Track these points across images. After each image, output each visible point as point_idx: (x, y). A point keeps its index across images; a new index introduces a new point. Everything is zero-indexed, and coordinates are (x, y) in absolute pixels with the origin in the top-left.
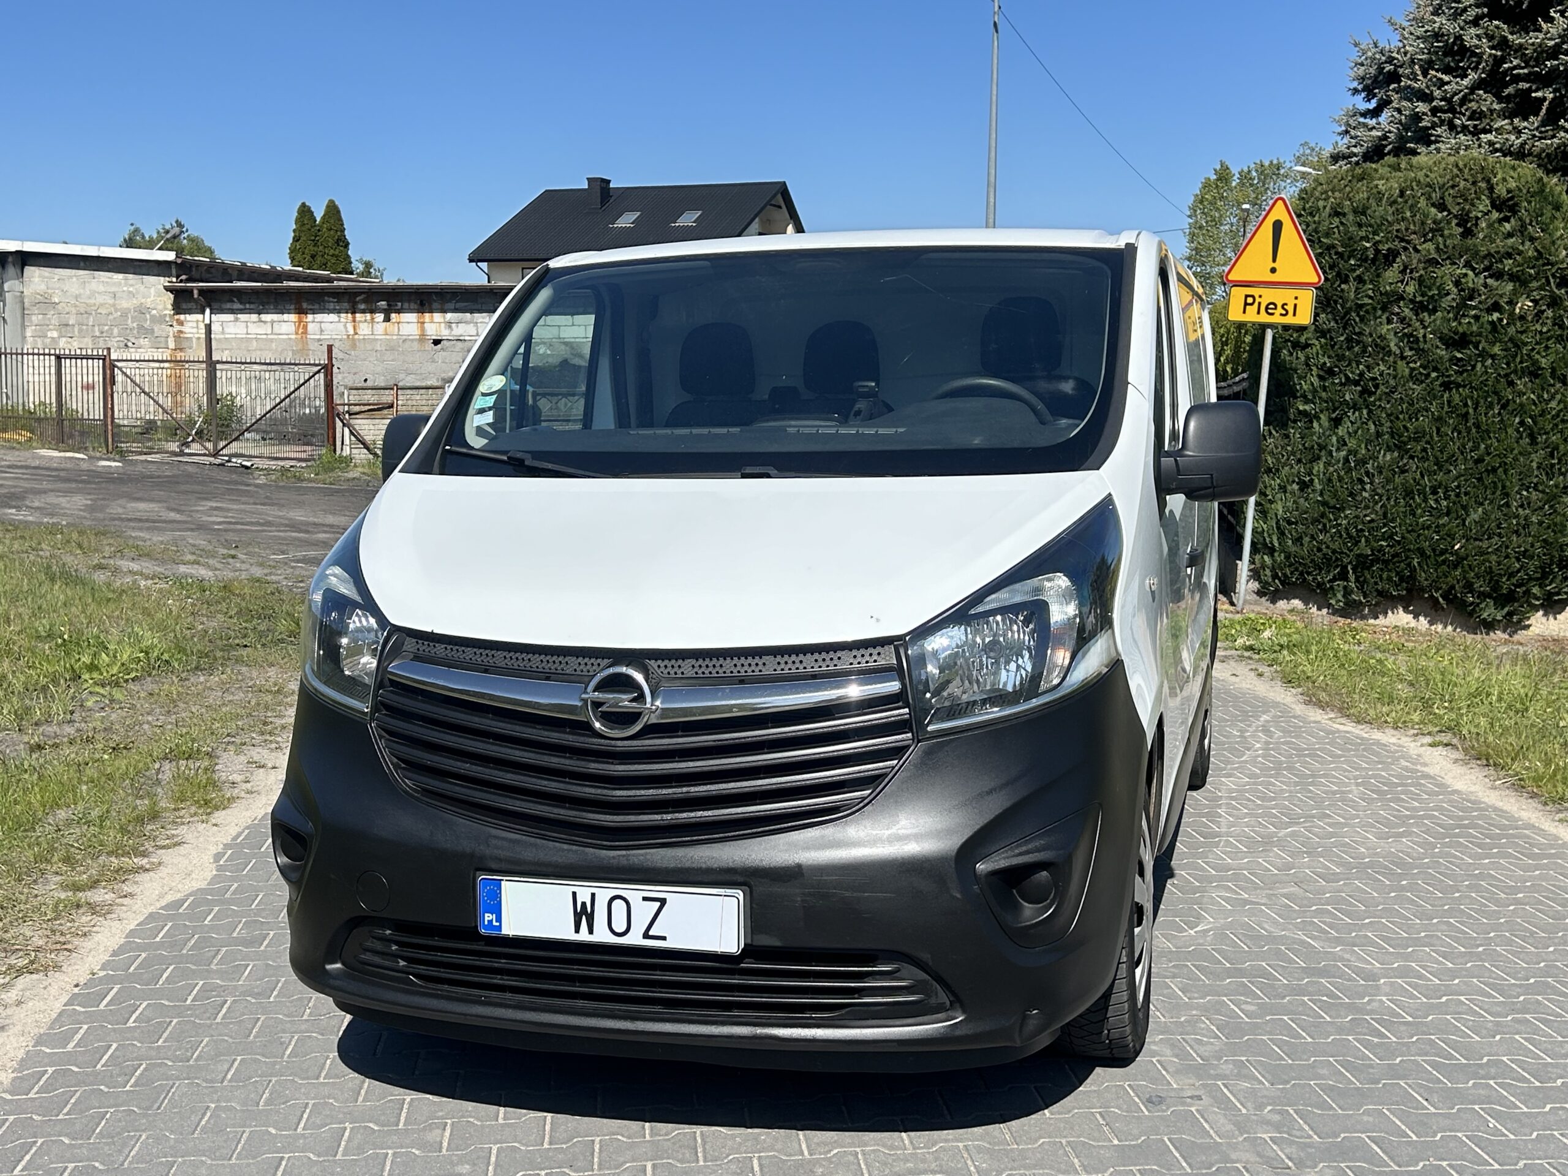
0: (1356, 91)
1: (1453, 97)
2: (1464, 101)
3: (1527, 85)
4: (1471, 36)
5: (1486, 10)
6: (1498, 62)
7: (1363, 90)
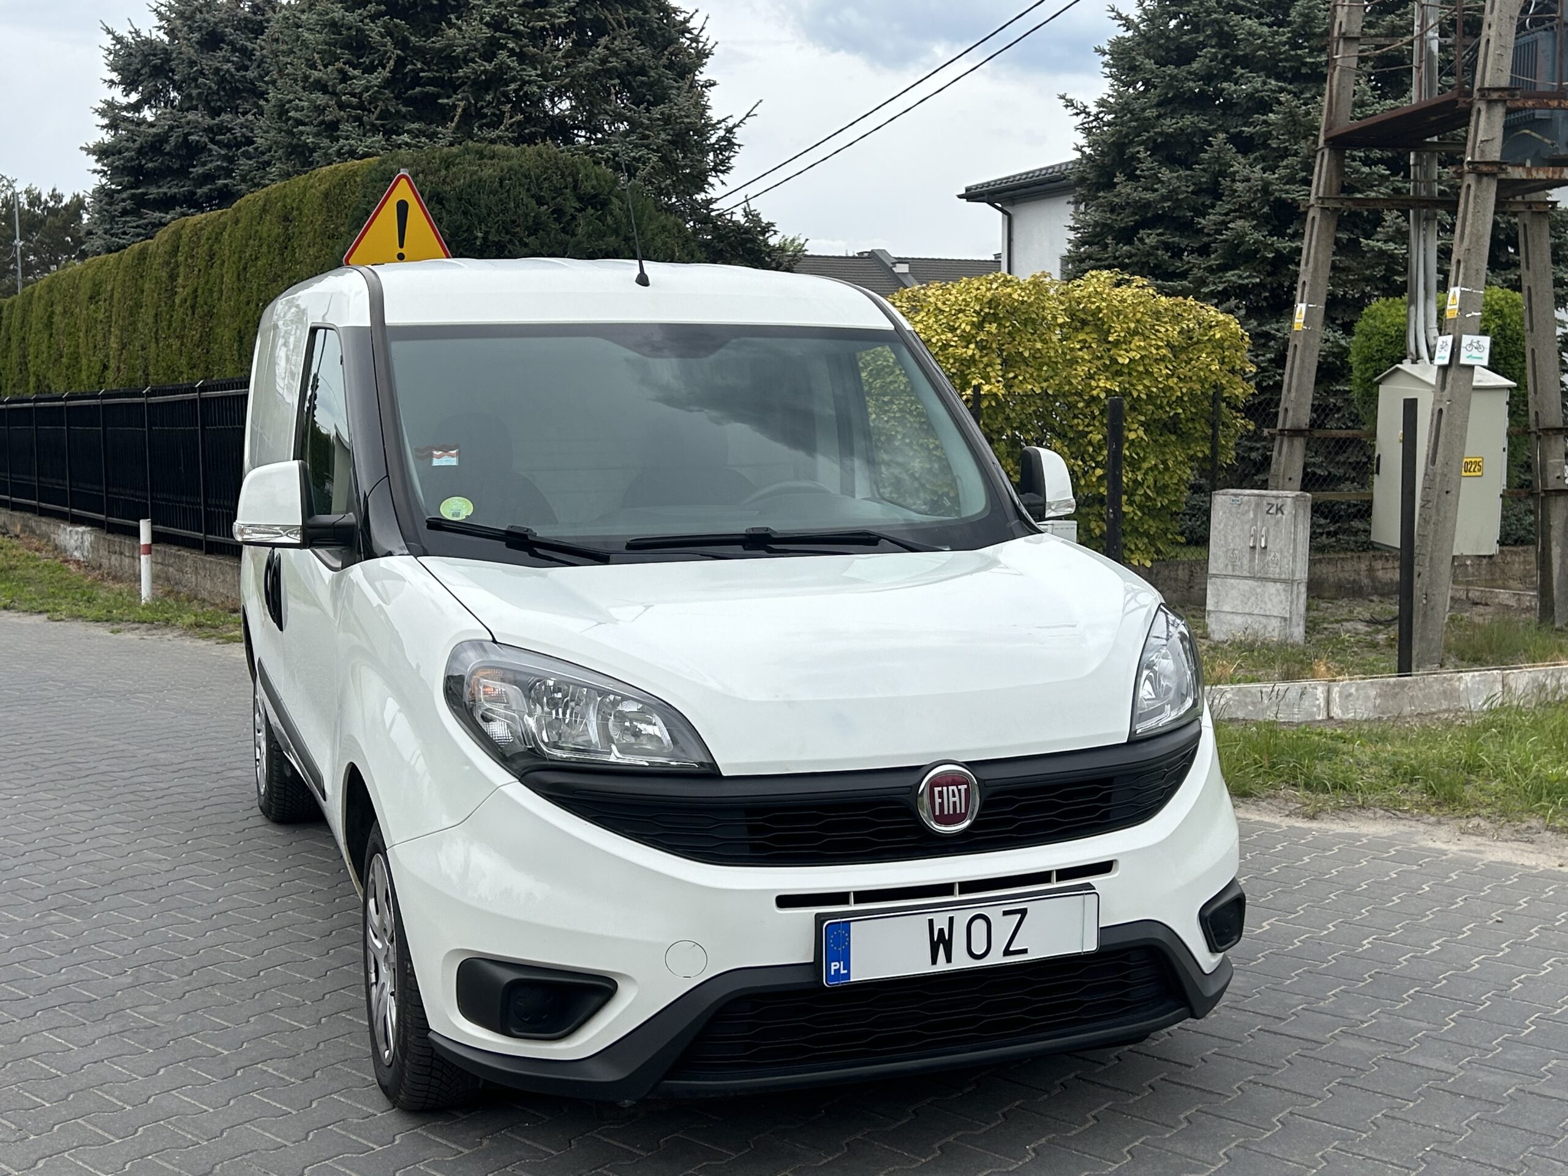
0: (112, 83)
1: (361, 93)
2: (373, 100)
3: (430, 89)
4: (374, 31)
5: (383, 7)
6: (400, 62)
7: (120, 83)
